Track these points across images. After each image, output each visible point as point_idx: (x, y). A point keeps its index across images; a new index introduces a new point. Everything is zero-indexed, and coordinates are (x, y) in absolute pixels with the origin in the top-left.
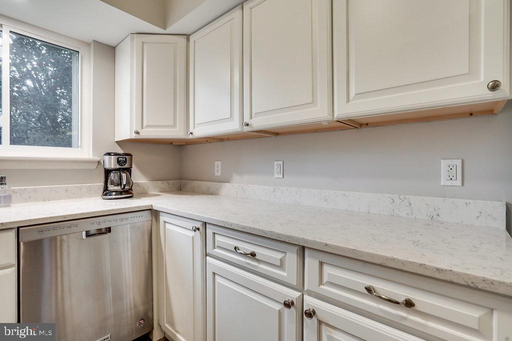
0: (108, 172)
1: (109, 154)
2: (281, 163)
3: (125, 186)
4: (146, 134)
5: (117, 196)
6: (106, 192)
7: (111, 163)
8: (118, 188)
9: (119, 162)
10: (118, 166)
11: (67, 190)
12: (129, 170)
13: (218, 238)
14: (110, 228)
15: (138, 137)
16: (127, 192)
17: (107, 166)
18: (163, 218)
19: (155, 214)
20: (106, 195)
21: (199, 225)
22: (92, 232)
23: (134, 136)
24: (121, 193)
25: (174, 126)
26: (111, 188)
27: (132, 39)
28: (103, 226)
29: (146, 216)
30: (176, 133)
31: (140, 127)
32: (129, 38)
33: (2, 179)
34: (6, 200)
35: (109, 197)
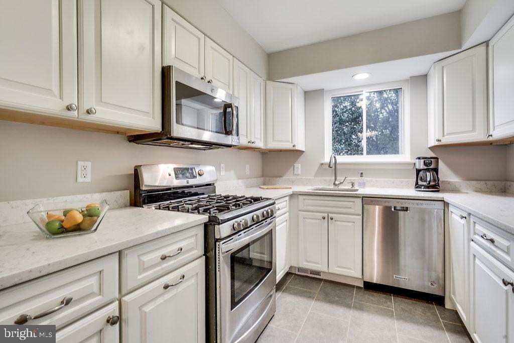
0: (418, 171)
1: (419, 158)
3: (430, 182)
4: (447, 140)
5: (425, 190)
6: (417, 186)
7: (421, 165)
8: (425, 183)
9: (425, 164)
10: (425, 167)
11: (393, 182)
12: (436, 170)
13: (477, 226)
14: (407, 208)
15: (439, 143)
16: (433, 187)
17: (417, 167)
18: (451, 209)
19: (446, 204)
20: (417, 188)
22: (398, 208)
23: (437, 143)
24: (428, 187)
25: (474, 130)
26: (420, 183)
27: (435, 67)
28: (405, 206)
29: (440, 205)
30: (478, 136)
31: (442, 135)
32: (432, 68)
33: (362, 173)
34: (363, 185)
35: (420, 189)
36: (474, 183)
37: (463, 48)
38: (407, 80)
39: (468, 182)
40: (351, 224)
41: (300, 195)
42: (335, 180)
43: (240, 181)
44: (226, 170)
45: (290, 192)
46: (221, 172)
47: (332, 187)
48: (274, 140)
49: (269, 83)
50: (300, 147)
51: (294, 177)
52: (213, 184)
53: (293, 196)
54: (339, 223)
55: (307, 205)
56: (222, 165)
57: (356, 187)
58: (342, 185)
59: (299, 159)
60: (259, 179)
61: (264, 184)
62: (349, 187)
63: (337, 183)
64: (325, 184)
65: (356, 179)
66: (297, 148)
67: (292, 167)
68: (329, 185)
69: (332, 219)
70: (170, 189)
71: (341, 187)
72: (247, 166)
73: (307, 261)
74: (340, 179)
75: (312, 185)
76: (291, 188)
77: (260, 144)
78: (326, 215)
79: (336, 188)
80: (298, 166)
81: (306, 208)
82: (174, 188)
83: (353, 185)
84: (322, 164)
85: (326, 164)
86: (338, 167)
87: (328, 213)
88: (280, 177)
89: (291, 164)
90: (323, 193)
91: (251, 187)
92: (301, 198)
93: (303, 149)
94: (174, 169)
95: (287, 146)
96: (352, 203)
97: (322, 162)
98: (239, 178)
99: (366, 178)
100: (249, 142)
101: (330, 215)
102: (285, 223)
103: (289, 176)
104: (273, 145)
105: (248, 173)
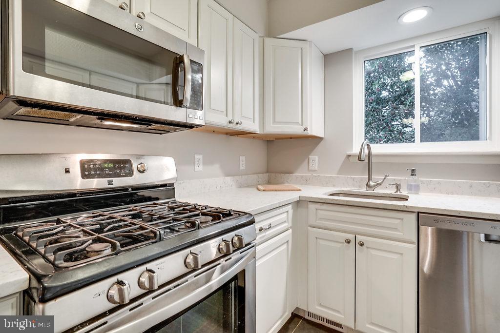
22: (494, 238)
33: (413, 171)
34: (415, 189)
40: (395, 256)
41: (310, 201)
42: (369, 179)
43: (229, 179)
44: (204, 164)
45: (295, 196)
46: (196, 167)
47: (363, 190)
48: (274, 122)
49: (268, 41)
50: (316, 129)
51: (309, 174)
52: (172, 185)
53: (299, 203)
54: (373, 252)
55: (321, 219)
56: (197, 157)
57: (404, 192)
58: (379, 187)
59: (315, 150)
60: (260, 175)
62: (392, 191)
63: (372, 183)
64: (354, 183)
65: (404, 179)
66: (310, 132)
67: (306, 161)
68: (360, 187)
69: (362, 244)
71: (379, 191)
72: (242, 158)
74: (377, 177)
75: (334, 186)
76: (300, 190)
77: (253, 126)
78: (351, 237)
79: (370, 192)
80: (315, 159)
81: (320, 223)
83: (398, 187)
84: (349, 156)
85: (354, 156)
86: (374, 160)
87: (356, 234)
88: (291, 173)
89: (306, 156)
90: (347, 201)
92: (312, 206)
93: (322, 136)
94: (82, 161)
95: (296, 129)
96: (397, 221)
97: (349, 153)
98: (227, 175)
99: (420, 178)
100: (230, 122)
101: (360, 238)
102: (285, 246)
103: (300, 173)
104: (273, 129)
105: (244, 168)
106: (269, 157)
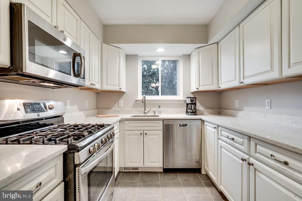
0: (187, 104)
1: (188, 98)
2: (269, 100)
3: (193, 110)
4: (201, 89)
6: (187, 112)
7: (189, 101)
8: (191, 111)
9: (191, 101)
10: (191, 102)
11: (175, 111)
12: (195, 104)
13: (222, 132)
14: (186, 124)
15: (198, 90)
16: (194, 112)
17: (187, 103)
18: (206, 123)
19: (203, 121)
20: (187, 113)
21: (216, 126)
22: (181, 125)
23: (196, 90)
24: (192, 113)
25: (212, 84)
26: (188, 110)
27: (195, 51)
28: (185, 123)
29: (200, 122)
30: (214, 87)
31: (199, 86)
32: (194, 51)
33: (159, 106)
34: (160, 112)
35: (188, 114)
36: (209, 110)
37: (208, 44)
38: (181, 56)
39: (207, 109)
40: (157, 136)
41: (125, 120)
42: (145, 110)
43: (82, 112)
44: (71, 105)
45: (119, 118)
46: (67, 106)
47: (143, 114)
48: (107, 84)
49: (104, 45)
50: (124, 90)
51: (119, 109)
52: (62, 116)
53: (121, 121)
54: (150, 136)
55: (130, 127)
56: (67, 101)
57: (157, 114)
58: (148, 113)
59: (122, 98)
60: (92, 111)
61: (98, 114)
62: (153, 114)
63: (146, 112)
64: (139, 112)
65: (157, 109)
66: (122, 90)
67: (117, 103)
68: (141, 113)
69: (146, 134)
70: (18, 123)
71: (148, 114)
72: (87, 102)
73: (131, 162)
74: (148, 109)
75: (130, 114)
76: (118, 116)
77: (98, 86)
78: (142, 132)
79: (145, 115)
80: (121, 102)
81: (129, 128)
82: (23, 122)
83: (155, 112)
84: (137, 100)
85: (139, 100)
86: (146, 102)
87: (143, 131)
88: (109, 109)
89: (117, 101)
90: (141, 118)
91: (89, 116)
92: (126, 122)
93: (125, 92)
94: (23, 104)
95: (116, 88)
96: (157, 124)
97: (137, 99)
98: (80, 111)
99: (162, 109)
100: (91, 84)
101: (145, 132)
103: (115, 108)
104: (106, 88)
105: (87, 107)
106: (98, 101)
